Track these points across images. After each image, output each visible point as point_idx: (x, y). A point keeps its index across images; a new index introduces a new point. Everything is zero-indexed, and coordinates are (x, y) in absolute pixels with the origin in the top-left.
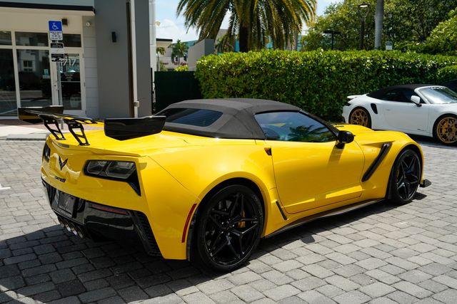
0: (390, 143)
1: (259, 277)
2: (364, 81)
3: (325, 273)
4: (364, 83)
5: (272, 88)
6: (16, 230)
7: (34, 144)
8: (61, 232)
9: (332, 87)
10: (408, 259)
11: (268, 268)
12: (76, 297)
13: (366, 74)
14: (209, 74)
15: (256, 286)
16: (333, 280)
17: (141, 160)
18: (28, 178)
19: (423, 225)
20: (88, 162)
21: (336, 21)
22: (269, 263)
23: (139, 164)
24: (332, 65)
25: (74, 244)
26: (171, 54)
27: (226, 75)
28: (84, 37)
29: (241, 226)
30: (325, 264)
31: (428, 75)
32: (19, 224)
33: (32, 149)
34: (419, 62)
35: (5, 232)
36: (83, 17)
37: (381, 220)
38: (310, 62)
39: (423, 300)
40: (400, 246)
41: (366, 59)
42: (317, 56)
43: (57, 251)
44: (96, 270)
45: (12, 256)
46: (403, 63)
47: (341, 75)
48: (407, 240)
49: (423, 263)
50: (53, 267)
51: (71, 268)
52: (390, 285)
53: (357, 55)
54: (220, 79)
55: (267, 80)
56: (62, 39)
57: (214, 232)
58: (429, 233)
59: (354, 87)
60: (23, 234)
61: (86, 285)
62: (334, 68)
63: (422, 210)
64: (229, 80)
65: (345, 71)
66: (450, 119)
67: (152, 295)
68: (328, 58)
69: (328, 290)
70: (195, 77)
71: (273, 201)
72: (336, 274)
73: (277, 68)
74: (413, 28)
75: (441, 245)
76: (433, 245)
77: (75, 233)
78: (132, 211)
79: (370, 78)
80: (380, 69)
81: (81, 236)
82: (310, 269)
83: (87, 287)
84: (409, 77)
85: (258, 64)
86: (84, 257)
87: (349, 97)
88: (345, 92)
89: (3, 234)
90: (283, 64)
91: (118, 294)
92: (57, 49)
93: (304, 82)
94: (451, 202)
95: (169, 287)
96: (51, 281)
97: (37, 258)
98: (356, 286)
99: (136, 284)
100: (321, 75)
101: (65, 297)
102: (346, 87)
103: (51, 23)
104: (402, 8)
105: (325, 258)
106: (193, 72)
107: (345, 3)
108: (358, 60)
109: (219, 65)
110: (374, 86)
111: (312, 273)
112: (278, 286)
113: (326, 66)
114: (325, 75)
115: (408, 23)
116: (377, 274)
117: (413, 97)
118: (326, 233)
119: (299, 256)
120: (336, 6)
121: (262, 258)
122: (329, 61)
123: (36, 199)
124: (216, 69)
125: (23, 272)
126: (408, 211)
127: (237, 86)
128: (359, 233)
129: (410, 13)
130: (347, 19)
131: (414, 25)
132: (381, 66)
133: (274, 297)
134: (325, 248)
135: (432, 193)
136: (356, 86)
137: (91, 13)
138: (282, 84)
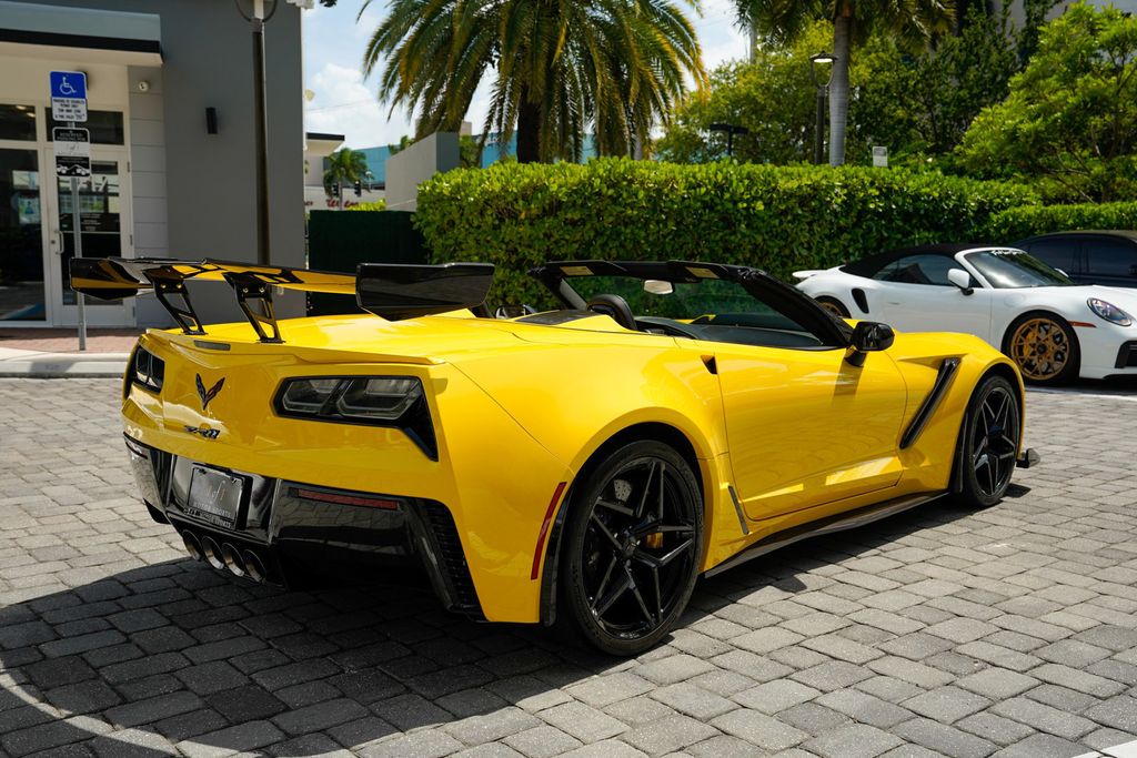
0: (958, 359)
1: (707, 665)
2: (829, 237)
3: (865, 653)
4: (827, 243)
5: (614, 252)
6: (44, 579)
7: (15, 387)
8: (167, 581)
9: (753, 252)
10: (1042, 618)
11: (722, 647)
12: (266, 723)
13: (831, 223)
14: (456, 216)
15: (708, 683)
16: (886, 665)
17: (435, 373)
18: (27, 464)
19: (1045, 549)
20: (286, 382)
21: (736, 103)
22: (720, 635)
23: (431, 381)
24: (755, 199)
25: (212, 607)
26: (321, 181)
27: (502, 220)
28: (132, 119)
29: (655, 545)
30: (852, 632)
31: (971, 227)
32: (49, 567)
33: (13, 398)
34: (948, 197)
35: (17, 583)
36: (131, 69)
37: (947, 540)
38: (703, 190)
39: (1109, 702)
40: (1012, 592)
41: (833, 187)
42: (720, 177)
43: (172, 623)
44: (293, 661)
45: (58, 638)
46: (916, 197)
47: (777, 222)
48: (1022, 580)
49: (1079, 625)
50: (179, 660)
51: (226, 659)
52: (1023, 672)
53: (812, 176)
54: (484, 227)
55: (602, 234)
56: (84, 119)
57: (594, 558)
58: (1067, 565)
59: (805, 253)
60: (66, 588)
61: (283, 696)
62: (760, 206)
63: (1033, 518)
64: (508, 231)
65: (784, 213)
66: (1042, 324)
67: (459, 712)
68: (746, 182)
69: (883, 686)
70: (415, 227)
71: (724, 486)
72: (887, 653)
73: (626, 205)
74: (911, 124)
75: (1103, 587)
76: (1086, 588)
77: (237, 571)
78: (412, 501)
79: (842, 230)
80: (864, 211)
81: (256, 577)
82: (822, 644)
83: (286, 700)
84: (929, 230)
85: (581, 192)
86: (249, 634)
87: (796, 274)
88: (784, 265)
89: (11, 589)
90: (641, 194)
91: (372, 714)
92: (71, 144)
93: (689, 239)
94: (1090, 500)
95: (495, 694)
96: (185, 689)
97: (129, 641)
98: (948, 678)
99: (408, 690)
100: (728, 222)
101: (238, 724)
102: (787, 252)
103: (56, 78)
104: (886, 76)
105: (850, 623)
106: (407, 215)
107: (754, 62)
108: (815, 188)
109: (484, 192)
110: (851, 250)
111: (832, 653)
112: (761, 683)
113: (742, 200)
114: (740, 221)
115: (900, 113)
116: (983, 651)
117: (954, 273)
118: (829, 569)
119: (785, 619)
120: (732, 68)
121: (699, 625)
122: (748, 188)
123: (68, 509)
124: (476, 202)
125: (104, 673)
126: (1001, 521)
127: (529, 246)
128: (906, 567)
129: (905, 88)
130: (760, 99)
131: (916, 118)
132: (864, 202)
133: (762, 707)
134: (842, 601)
135: (1038, 482)
136: (809, 249)
137: (153, 59)
138: (637, 243)
